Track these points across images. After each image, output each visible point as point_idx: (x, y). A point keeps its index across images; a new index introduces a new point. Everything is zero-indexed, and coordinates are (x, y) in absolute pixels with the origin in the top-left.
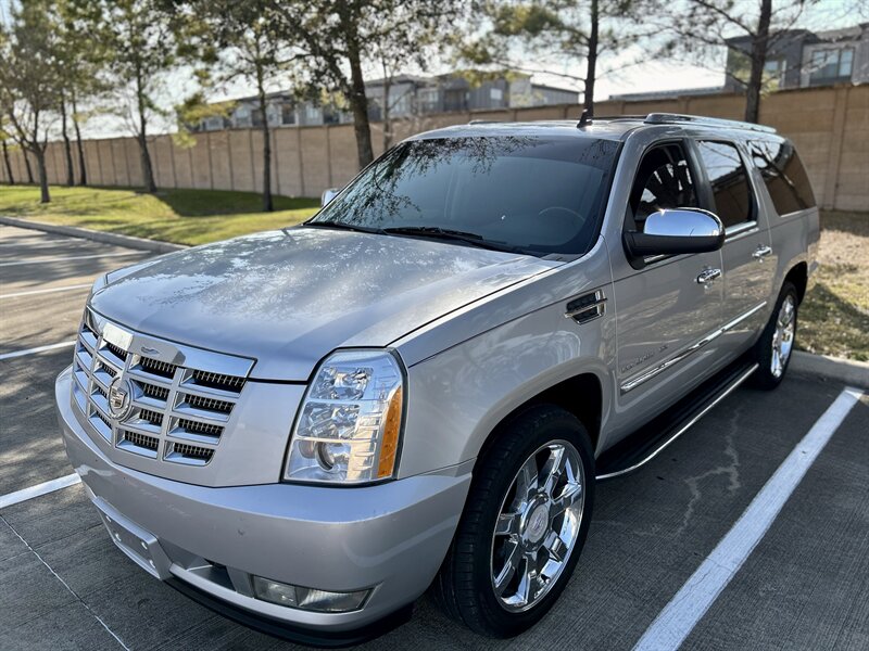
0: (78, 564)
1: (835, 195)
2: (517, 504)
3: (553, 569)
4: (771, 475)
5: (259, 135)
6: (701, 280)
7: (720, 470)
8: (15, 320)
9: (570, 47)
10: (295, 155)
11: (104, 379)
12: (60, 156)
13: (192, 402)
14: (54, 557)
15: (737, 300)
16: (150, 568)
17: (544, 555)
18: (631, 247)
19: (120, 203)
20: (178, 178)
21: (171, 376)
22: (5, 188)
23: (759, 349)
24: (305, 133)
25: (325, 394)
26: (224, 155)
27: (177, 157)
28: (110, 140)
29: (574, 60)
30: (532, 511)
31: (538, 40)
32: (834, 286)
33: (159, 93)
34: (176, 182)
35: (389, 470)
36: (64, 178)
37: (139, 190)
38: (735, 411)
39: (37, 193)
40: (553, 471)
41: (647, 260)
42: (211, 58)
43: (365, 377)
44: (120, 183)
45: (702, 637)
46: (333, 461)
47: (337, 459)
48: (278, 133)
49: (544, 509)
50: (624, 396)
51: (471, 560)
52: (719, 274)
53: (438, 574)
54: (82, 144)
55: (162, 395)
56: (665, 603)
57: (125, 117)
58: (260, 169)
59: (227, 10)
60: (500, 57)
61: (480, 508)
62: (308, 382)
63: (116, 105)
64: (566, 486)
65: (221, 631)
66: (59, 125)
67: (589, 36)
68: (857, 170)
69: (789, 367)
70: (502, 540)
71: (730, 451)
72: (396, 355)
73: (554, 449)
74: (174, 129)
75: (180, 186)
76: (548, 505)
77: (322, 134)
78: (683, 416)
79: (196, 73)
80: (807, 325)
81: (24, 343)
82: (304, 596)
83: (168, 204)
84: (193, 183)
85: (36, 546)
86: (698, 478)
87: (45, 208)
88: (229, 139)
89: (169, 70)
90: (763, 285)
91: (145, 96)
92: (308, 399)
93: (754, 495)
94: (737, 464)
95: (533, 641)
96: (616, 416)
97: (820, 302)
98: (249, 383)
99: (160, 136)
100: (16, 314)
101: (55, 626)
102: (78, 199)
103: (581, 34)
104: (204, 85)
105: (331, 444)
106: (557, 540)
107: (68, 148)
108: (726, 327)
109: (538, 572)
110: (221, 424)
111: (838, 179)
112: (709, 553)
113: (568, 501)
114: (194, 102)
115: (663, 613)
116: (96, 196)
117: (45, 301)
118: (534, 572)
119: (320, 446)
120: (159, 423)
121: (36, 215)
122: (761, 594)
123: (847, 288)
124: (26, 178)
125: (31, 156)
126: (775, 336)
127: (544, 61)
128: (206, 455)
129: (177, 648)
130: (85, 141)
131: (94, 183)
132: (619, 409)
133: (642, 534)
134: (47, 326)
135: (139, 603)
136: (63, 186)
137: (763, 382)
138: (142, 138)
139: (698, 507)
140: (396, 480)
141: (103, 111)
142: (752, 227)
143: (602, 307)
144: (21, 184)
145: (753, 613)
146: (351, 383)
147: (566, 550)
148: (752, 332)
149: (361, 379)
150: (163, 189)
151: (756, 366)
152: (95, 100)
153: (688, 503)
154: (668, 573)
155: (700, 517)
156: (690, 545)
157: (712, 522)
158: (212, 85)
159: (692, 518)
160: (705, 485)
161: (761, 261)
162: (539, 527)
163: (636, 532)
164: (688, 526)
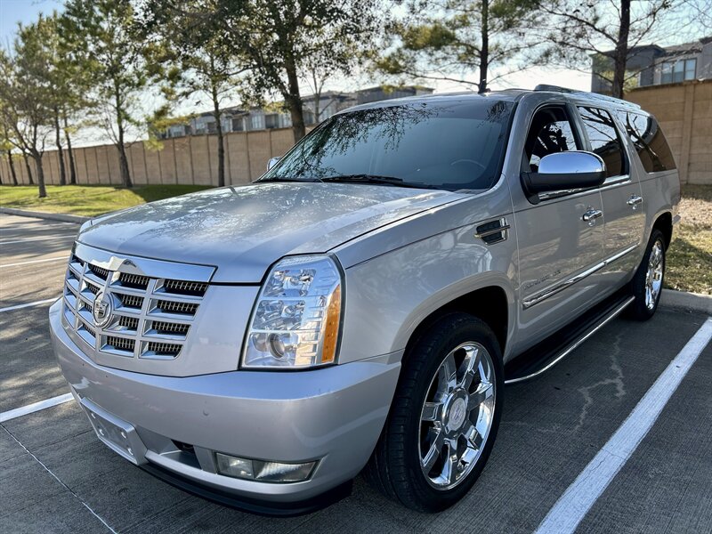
0: (67, 463)
1: (688, 172)
2: (439, 396)
3: (471, 456)
4: (651, 385)
5: (215, 139)
6: (586, 218)
7: (608, 381)
8: (17, 282)
9: (465, 59)
10: (244, 155)
11: (89, 297)
12: (55, 162)
13: (163, 307)
14: (48, 458)
16: (129, 456)
17: (462, 444)
18: (528, 186)
19: (103, 196)
20: (149, 177)
21: (145, 287)
22: (10, 188)
23: (636, 284)
24: (249, 135)
26: (187, 156)
27: (148, 160)
28: (95, 147)
29: (469, 69)
30: (452, 402)
31: (439, 54)
32: (692, 240)
33: (134, 108)
34: (148, 180)
35: (331, 356)
36: (57, 179)
37: (118, 187)
38: (617, 337)
39: (36, 191)
40: (469, 370)
41: (541, 197)
42: (175, 77)
43: (309, 279)
44: (102, 182)
45: (602, 510)
46: (283, 349)
47: (287, 349)
48: (229, 137)
49: (462, 401)
50: (526, 311)
51: (402, 439)
52: (600, 215)
53: (374, 453)
54: (73, 151)
55: (135, 303)
57: (107, 129)
58: (216, 167)
59: (188, 30)
60: (410, 69)
61: (408, 395)
62: (261, 284)
63: (100, 118)
64: (480, 385)
65: (189, 512)
66: (53, 136)
67: (480, 49)
68: (705, 151)
69: (660, 301)
70: (427, 425)
71: (614, 367)
72: (335, 259)
73: (468, 350)
74: (146, 137)
75: (151, 182)
77: (265, 136)
79: (163, 90)
80: (673, 270)
81: (24, 299)
82: (260, 470)
83: (142, 196)
84: (161, 180)
85: (32, 449)
86: (589, 388)
87: (43, 202)
88: (190, 142)
89: (142, 89)
91: (123, 110)
92: (262, 298)
93: (639, 400)
94: (622, 376)
95: (456, 515)
96: (521, 328)
97: (682, 252)
98: (211, 287)
99: (135, 142)
100: (18, 278)
101: (49, 511)
102: (69, 194)
103: (474, 48)
104: (170, 99)
105: (281, 335)
106: (474, 431)
107: (61, 155)
108: (608, 261)
109: (459, 457)
110: (188, 323)
111: (689, 159)
112: (603, 445)
113: (482, 396)
114: (161, 113)
115: (566, 493)
117: (42, 268)
118: (455, 456)
119: (273, 338)
120: (135, 328)
121: (35, 206)
122: (651, 476)
123: (704, 241)
124: (27, 180)
125: (31, 160)
126: (648, 274)
127: (444, 71)
128: (174, 351)
130: (74, 149)
131: (81, 182)
132: (521, 326)
133: (545, 431)
134: (43, 286)
135: (119, 492)
136: (58, 185)
137: (638, 314)
138: (120, 145)
139: (591, 410)
140: (337, 365)
141: (89, 124)
142: (626, 180)
143: (506, 233)
144: (23, 185)
145: (644, 491)
146: (297, 284)
147: (482, 440)
148: (626, 273)
149: (305, 280)
150: (137, 185)
151: (633, 299)
152: (82, 115)
153: (582, 407)
154: (569, 461)
155: (593, 417)
156: (586, 439)
157: (604, 421)
158: (176, 99)
159: (586, 418)
160: (596, 393)
161: (634, 208)
162: (458, 416)
163: (540, 430)
164: (584, 425)
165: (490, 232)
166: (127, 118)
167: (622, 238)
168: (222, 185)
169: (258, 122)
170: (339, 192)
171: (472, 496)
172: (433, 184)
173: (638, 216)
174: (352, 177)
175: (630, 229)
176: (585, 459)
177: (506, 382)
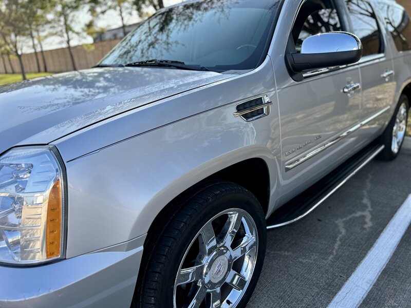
4: (393, 216)
6: (346, 90)
7: (359, 214)
15: (370, 108)
17: (226, 289)
18: (292, 65)
23: (385, 136)
27: (87, 56)
36: (35, 69)
38: (369, 175)
39: (20, 77)
40: (230, 230)
41: (304, 75)
49: (224, 259)
50: (288, 172)
52: (358, 87)
54: (44, 53)
57: (62, 37)
61: (159, 270)
63: (57, 30)
64: (244, 238)
69: (403, 146)
71: (365, 201)
72: (56, 151)
73: (231, 214)
76: (228, 254)
78: (335, 181)
79: (90, 9)
86: (344, 219)
90: (385, 100)
91: (69, 25)
93: (381, 231)
94: (370, 209)
96: (282, 187)
104: (94, 16)
106: (237, 277)
108: (363, 123)
113: (244, 250)
114: (90, 25)
118: (219, 302)
126: (395, 128)
130: (45, 51)
131: (51, 71)
132: (283, 183)
133: (304, 261)
136: (35, 73)
137: (387, 156)
138: (69, 48)
139: (343, 240)
140: (65, 259)
141: (52, 34)
143: (268, 109)
144: (10, 73)
147: (245, 281)
148: (380, 127)
151: (383, 147)
152: (47, 30)
153: (337, 238)
154: (321, 292)
155: (345, 248)
156: (337, 269)
157: (352, 251)
158: (97, 16)
159: (339, 248)
160: (349, 224)
161: (387, 80)
162: (220, 271)
163: (300, 260)
164: (336, 255)
166: (71, 29)
167: (377, 100)
173: (390, 84)
175: (384, 92)
176: (334, 290)
177: (268, 228)
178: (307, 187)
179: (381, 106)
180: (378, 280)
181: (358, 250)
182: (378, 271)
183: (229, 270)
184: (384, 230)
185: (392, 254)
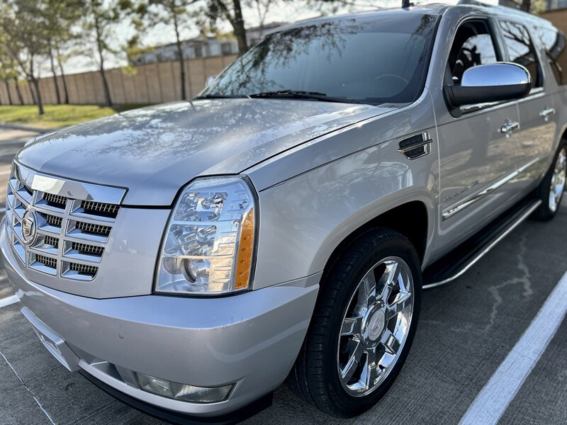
0: (26, 356)
2: (359, 309)
3: (388, 360)
5: (177, 64)
6: (504, 130)
7: (515, 281)
10: (201, 77)
11: (20, 213)
12: (52, 85)
13: (81, 228)
14: (9, 351)
17: (381, 350)
18: (450, 99)
19: (89, 114)
20: (127, 96)
21: (63, 206)
22: (18, 107)
23: (541, 189)
24: (208, 61)
25: (188, 217)
26: (156, 79)
27: (125, 83)
28: (83, 74)
30: (371, 315)
34: (125, 99)
35: (245, 281)
36: (53, 100)
37: (102, 106)
38: (522, 237)
39: (36, 110)
40: (388, 282)
42: (142, 10)
43: (221, 202)
44: (90, 102)
45: (515, 415)
46: (196, 275)
47: (200, 274)
48: (190, 62)
49: (380, 314)
50: (445, 222)
51: (321, 357)
52: (517, 126)
53: (294, 367)
54: (65, 78)
55: (56, 222)
56: (481, 387)
57: (91, 57)
58: (179, 88)
61: (327, 314)
62: (171, 207)
63: (84, 49)
64: (398, 295)
69: (562, 203)
70: (346, 339)
71: (521, 266)
72: (248, 180)
73: (388, 264)
75: (128, 101)
76: (384, 309)
77: (219, 60)
79: (134, 22)
82: (179, 390)
84: (136, 99)
86: (498, 286)
87: (41, 118)
88: (158, 67)
89: (117, 22)
90: (536, 148)
91: (102, 41)
92: (172, 222)
93: (545, 299)
94: (528, 275)
95: (374, 419)
96: (439, 237)
98: (122, 209)
99: (114, 69)
102: (63, 112)
104: (139, 30)
105: (193, 260)
106: (392, 338)
107: (56, 81)
108: (520, 170)
109: (377, 364)
110: (103, 246)
112: (513, 346)
113: (400, 307)
114: (133, 42)
116: (74, 110)
118: (374, 363)
119: (186, 262)
120: (56, 247)
121: (35, 123)
122: (560, 379)
124: (31, 101)
125: (33, 86)
126: (553, 180)
128: (92, 272)
129: (92, 423)
130: (66, 75)
131: (74, 102)
132: (441, 233)
133: (457, 330)
135: (67, 387)
136: (54, 105)
137: (543, 215)
138: (102, 71)
139: (500, 308)
140: (252, 290)
141: (76, 53)
142: (540, 92)
143: (428, 147)
144: (29, 104)
145: (555, 394)
146: (208, 208)
147: (399, 345)
148: (533, 180)
149: (218, 203)
150: (116, 104)
151: (539, 202)
152: (71, 46)
153: (492, 306)
154: (481, 362)
155: (503, 317)
156: (497, 339)
157: (513, 321)
158: (144, 30)
159: (496, 318)
160: (505, 292)
161: (546, 119)
162: (377, 327)
163: (453, 329)
164: (495, 324)
165: (413, 147)
166: (105, 47)
168: (184, 98)
169: (215, 50)
170: (277, 109)
171: (389, 398)
172: (355, 98)
174: (278, 92)
176: (497, 361)
177: (424, 287)
178: (457, 245)
179: (531, 154)
180: (547, 350)
181: (519, 319)
182: (545, 341)
183: (385, 328)
184: (548, 298)
185: (560, 324)
